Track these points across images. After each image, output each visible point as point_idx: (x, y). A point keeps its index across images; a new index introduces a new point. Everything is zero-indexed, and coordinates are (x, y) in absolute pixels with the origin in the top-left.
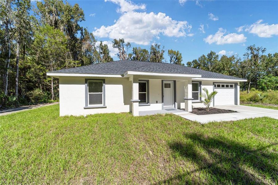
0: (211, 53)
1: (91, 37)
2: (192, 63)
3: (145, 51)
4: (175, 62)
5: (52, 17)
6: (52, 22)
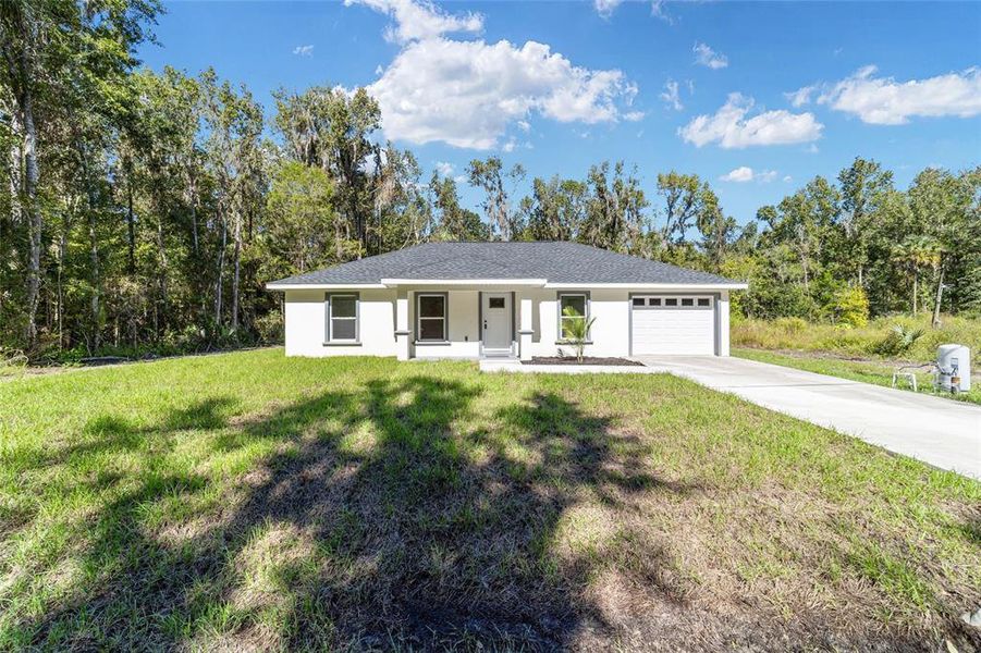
0: (855, 165)
1: (405, 162)
2: (777, 210)
3: (570, 186)
4: (687, 214)
5: (303, 136)
6: (303, 150)
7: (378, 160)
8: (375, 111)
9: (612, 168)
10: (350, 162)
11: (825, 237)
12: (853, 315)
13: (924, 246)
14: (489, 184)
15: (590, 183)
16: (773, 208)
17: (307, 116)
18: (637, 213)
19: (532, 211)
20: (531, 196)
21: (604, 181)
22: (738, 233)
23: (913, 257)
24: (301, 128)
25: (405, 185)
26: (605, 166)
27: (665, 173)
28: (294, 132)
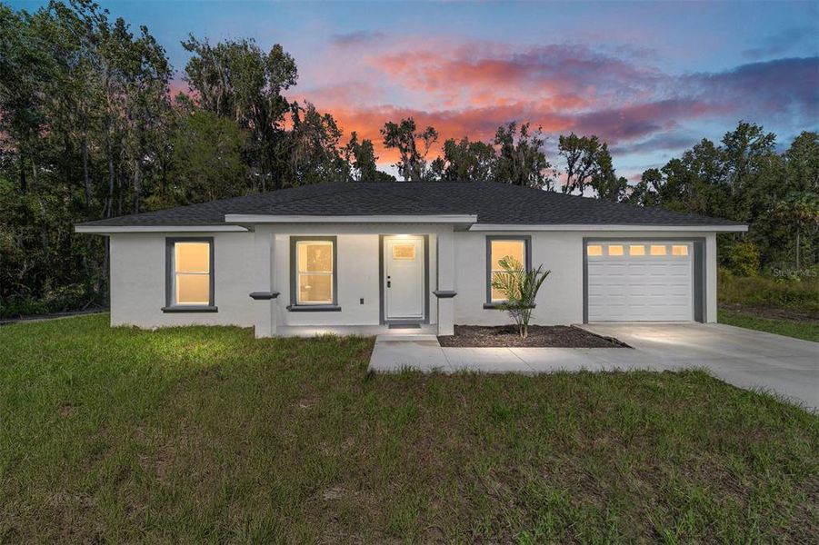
0: (739, 129)
1: (325, 124)
2: (661, 172)
3: (479, 147)
4: (586, 173)
5: (215, 88)
6: (215, 102)
7: (296, 119)
8: (291, 68)
9: (519, 129)
10: (265, 116)
11: (710, 195)
12: (744, 266)
13: (808, 201)
14: (404, 145)
15: (497, 143)
16: (657, 170)
17: (218, 67)
18: (539, 174)
19: (443, 172)
20: (442, 157)
21: (511, 141)
22: (629, 192)
23: (797, 212)
24: (213, 79)
25: (324, 145)
26: (512, 126)
27: (567, 135)
28: (205, 84)
